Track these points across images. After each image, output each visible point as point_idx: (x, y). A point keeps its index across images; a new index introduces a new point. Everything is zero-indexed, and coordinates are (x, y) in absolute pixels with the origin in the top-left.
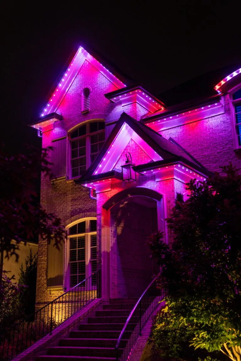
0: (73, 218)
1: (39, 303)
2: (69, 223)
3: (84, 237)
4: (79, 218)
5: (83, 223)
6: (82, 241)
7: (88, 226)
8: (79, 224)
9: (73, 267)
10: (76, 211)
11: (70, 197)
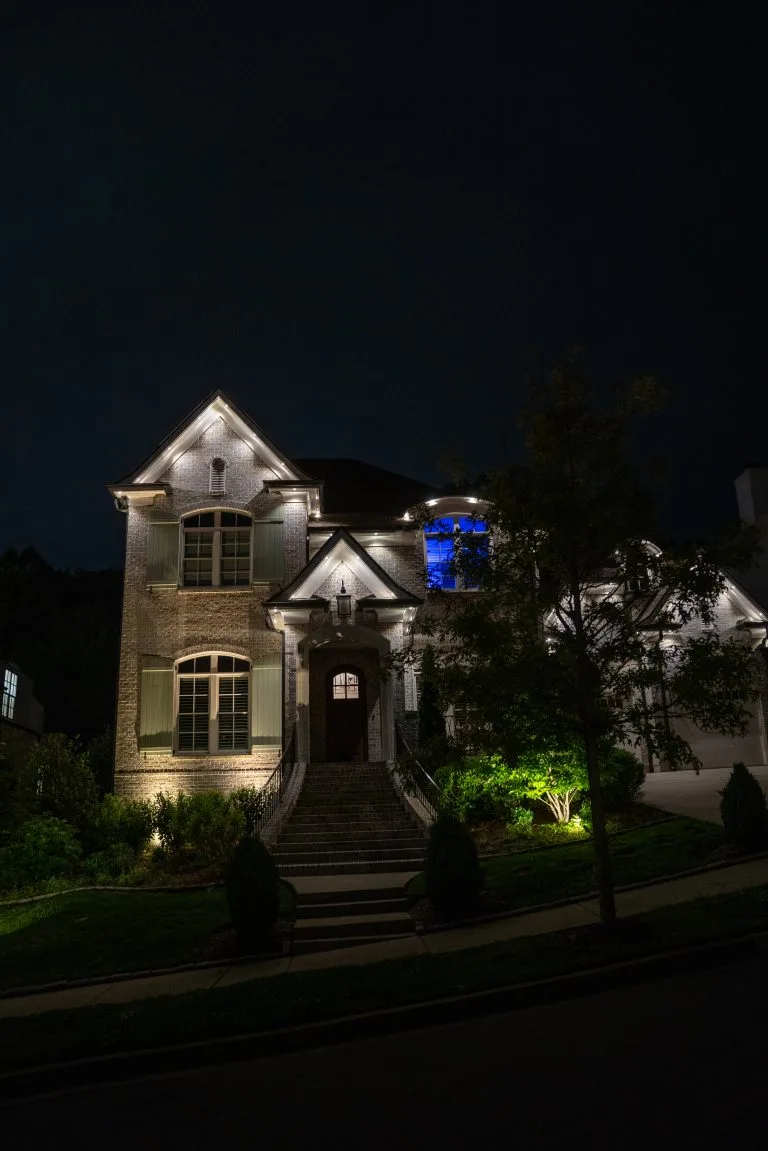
0: (189, 649)
1: (121, 772)
2: (181, 656)
3: (208, 678)
4: (200, 651)
5: (207, 659)
6: (204, 686)
7: (214, 664)
8: (198, 659)
9: (184, 722)
10: (195, 638)
11: (183, 617)
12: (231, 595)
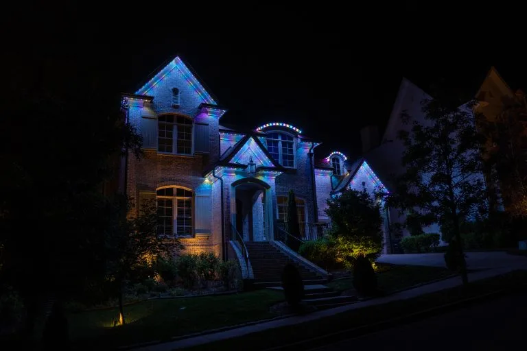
0: (163, 184)
2: (159, 187)
3: (172, 199)
6: (170, 202)
7: (175, 192)
8: (167, 189)
10: (166, 178)
11: (160, 167)
12: (183, 158)
